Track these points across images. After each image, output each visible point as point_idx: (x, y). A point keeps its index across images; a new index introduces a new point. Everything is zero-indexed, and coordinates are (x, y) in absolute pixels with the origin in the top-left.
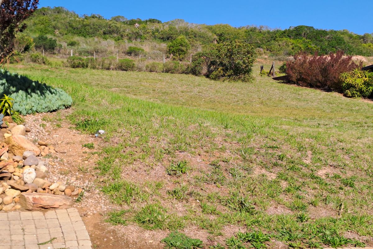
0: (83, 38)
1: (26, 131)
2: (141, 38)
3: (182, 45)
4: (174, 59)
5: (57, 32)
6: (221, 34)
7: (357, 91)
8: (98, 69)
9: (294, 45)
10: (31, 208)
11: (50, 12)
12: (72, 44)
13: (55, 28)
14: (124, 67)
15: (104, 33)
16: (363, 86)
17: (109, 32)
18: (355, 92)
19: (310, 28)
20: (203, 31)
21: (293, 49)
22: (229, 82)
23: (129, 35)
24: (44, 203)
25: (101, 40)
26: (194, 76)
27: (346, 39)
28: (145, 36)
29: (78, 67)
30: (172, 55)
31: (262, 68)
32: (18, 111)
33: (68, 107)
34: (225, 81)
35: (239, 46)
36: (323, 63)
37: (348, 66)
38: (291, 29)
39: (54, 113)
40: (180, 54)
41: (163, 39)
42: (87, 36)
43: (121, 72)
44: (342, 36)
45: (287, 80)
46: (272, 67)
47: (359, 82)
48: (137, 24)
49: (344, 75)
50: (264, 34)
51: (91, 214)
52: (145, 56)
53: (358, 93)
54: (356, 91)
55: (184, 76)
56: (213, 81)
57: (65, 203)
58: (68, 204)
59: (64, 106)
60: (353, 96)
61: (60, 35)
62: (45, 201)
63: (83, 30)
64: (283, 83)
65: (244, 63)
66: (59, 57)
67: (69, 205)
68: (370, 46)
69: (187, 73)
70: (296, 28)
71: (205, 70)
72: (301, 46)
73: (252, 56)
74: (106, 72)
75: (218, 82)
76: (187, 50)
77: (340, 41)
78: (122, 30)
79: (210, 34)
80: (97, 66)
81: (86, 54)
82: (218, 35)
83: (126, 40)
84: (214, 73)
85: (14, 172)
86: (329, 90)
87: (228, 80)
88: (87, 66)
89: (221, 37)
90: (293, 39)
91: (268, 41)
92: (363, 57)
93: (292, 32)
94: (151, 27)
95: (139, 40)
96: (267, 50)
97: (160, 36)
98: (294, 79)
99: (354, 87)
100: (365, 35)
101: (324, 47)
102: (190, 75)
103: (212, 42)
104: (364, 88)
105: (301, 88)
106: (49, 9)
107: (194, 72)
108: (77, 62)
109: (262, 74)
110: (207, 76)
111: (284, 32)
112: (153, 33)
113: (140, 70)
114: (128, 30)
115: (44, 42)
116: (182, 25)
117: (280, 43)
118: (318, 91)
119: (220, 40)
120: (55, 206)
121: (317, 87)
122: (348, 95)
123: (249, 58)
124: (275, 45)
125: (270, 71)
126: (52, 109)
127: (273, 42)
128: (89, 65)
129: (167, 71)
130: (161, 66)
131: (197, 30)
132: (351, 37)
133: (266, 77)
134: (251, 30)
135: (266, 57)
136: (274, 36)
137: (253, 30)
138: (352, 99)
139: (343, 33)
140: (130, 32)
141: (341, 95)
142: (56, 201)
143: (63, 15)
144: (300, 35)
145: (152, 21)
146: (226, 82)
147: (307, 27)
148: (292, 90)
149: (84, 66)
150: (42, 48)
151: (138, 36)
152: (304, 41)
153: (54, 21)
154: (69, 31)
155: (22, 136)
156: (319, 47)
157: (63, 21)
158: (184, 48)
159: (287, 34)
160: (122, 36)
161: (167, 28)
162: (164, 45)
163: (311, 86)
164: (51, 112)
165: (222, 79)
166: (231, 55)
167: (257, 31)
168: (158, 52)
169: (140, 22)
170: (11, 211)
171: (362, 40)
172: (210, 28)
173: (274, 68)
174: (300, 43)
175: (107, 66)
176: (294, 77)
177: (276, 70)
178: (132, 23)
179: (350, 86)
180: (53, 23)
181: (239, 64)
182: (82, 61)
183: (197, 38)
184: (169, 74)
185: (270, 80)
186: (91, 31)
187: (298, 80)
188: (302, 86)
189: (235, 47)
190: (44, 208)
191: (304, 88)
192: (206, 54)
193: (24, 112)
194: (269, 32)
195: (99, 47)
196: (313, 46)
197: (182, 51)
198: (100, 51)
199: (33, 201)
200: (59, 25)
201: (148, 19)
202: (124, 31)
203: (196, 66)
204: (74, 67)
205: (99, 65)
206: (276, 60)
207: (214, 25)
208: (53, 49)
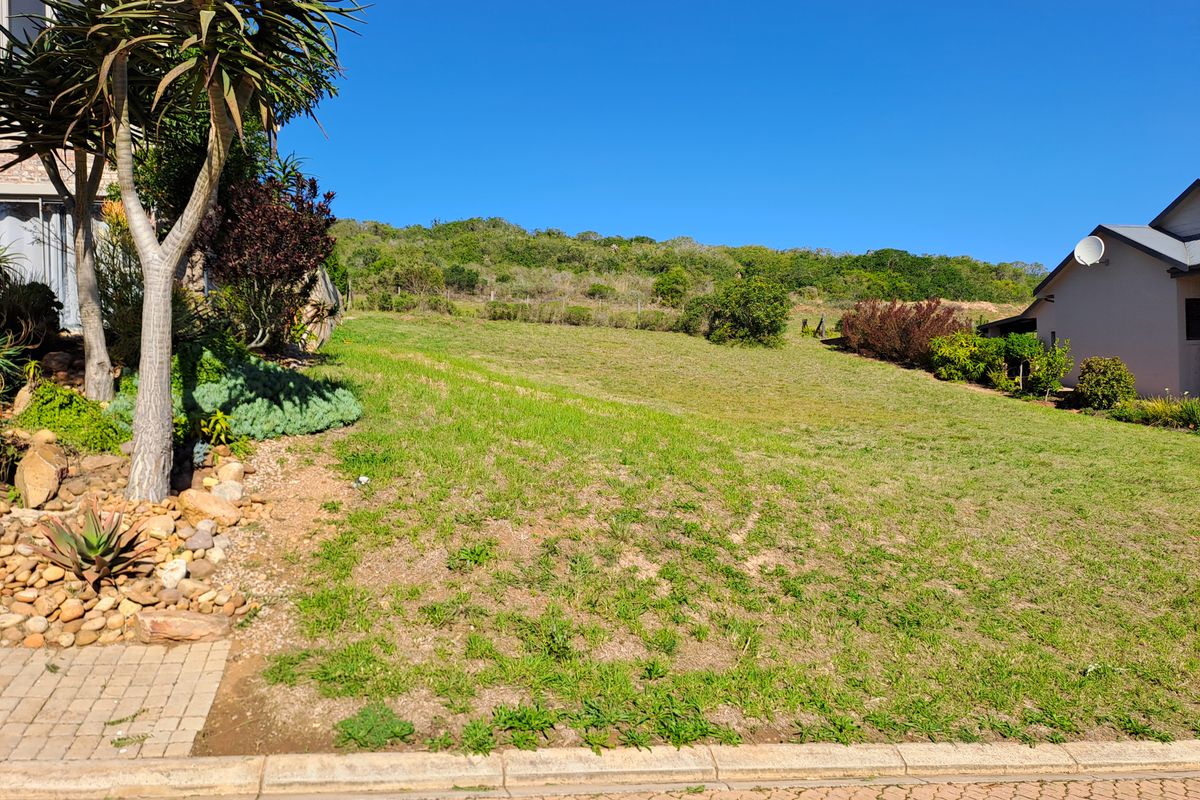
0: (525, 268)
1: (245, 473)
2: (617, 269)
3: (677, 282)
4: (664, 305)
5: (487, 259)
6: (750, 263)
7: (958, 370)
8: (532, 322)
9: (870, 283)
10: (147, 639)
11: (481, 226)
12: (503, 279)
13: (483, 252)
14: (574, 320)
15: (560, 261)
16: (968, 361)
17: (567, 259)
18: (953, 371)
19: (901, 254)
20: (718, 257)
21: (869, 288)
22: (741, 347)
23: (599, 265)
24: (171, 632)
25: (553, 271)
26: (685, 336)
27: (965, 272)
28: (625, 265)
29: (501, 318)
30: (660, 298)
31: (805, 323)
32: (249, 435)
33: (349, 424)
34: (735, 346)
35: (761, 288)
36: (904, 319)
37: (946, 324)
38: (869, 254)
39: (317, 436)
40: (672, 297)
41: (653, 270)
42: (533, 266)
43: (567, 327)
44: (959, 267)
45: (842, 345)
46: (821, 322)
47: (962, 354)
48: (614, 245)
49: (937, 340)
50: (823, 262)
51: (248, 656)
52: (616, 299)
53: (960, 374)
54: (955, 369)
55: (671, 334)
56: (714, 346)
57: (212, 630)
58: (219, 632)
59: (342, 421)
60: (950, 378)
61: (490, 263)
62: (173, 628)
63: (526, 255)
64: (835, 350)
65: (767, 316)
66: (480, 300)
67: (220, 636)
68: (1007, 285)
69: (675, 331)
70: (876, 253)
71: (705, 327)
72: (884, 284)
73: (782, 305)
74: (543, 328)
75: (722, 348)
76: (685, 290)
77: (953, 276)
78: (586, 255)
79: (731, 262)
80: (531, 318)
81: (524, 295)
82: (744, 264)
83: (592, 272)
84: (718, 332)
85: (164, 561)
86: (910, 366)
87: (740, 345)
88: (515, 317)
89: (749, 269)
90: (871, 272)
91: (828, 275)
92: (990, 304)
93: (870, 260)
94: (637, 250)
95: (613, 272)
96: (825, 290)
97: (648, 265)
98: (855, 345)
99: (953, 362)
100: (999, 266)
101: (923, 286)
102: (681, 334)
103: (733, 276)
104: (970, 366)
105: (864, 360)
106: (479, 221)
107: (687, 329)
108: (499, 310)
109: (804, 332)
110: (707, 336)
111: (857, 260)
112: (638, 261)
113: (599, 324)
114: (598, 254)
115: (459, 277)
116: (686, 247)
117: (848, 278)
118: (892, 367)
119: (747, 272)
120: (192, 637)
121: (892, 360)
122: (942, 377)
123: (777, 309)
124: (838, 282)
125: (818, 328)
126: (314, 430)
127: (834, 276)
128: (519, 315)
129: (643, 327)
130: (633, 318)
131: (710, 256)
132: (974, 268)
133: (810, 337)
134: (801, 257)
135: (821, 302)
136: (837, 267)
137: (805, 256)
138: (948, 383)
139: (963, 262)
140: (600, 259)
141: (930, 376)
142: (195, 627)
143: (499, 231)
144: (883, 265)
145: (641, 240)
146: (737, 348)
147: (896, 251)
148: (846, 365)
149: (510, 317)
150: (456, 286)
151: (612, 265)
152: (889, 276)
153: (484, 240)
154: (505, 257)
155: (234, 482)
156: (915, 285)
157: (495, 241)
158: (680, 288)
159: (861, 263)
160: (587, 265)
161: (660, 253)
162: (652, 281)
163: (882, 356)
164: (313, 433)
165: (730, 342)
166: (746, 303)
167: (812, 257)
168: (639, 292)
169: (620, 242)
170: (112, 643)
171: (994, 273)
172: (732, 253)
173: (824, 323)
174: (881, 279)
175: (546, 317)
176: (855, 339)
177: (829, 326)
178: (608, 243)
179: (946, 361)
180: (482, 244)
181: (758, 318)
182: (507, 309)
183: (709, 270)
184: (646, 331)
185: (815, 343)
186: (538, 257)
187: (861, 346)
188: (867, 357)
189: (754, 290)
190: (173, 641)
191: (870, 359)
192: (708, 299)
193: (260, 436)
194: (831, 260)
195: (546, 284)
196: (904, 284)
197: (677, 292)
198: (544, 291)
199: (152, 628)
200: (491, 248)
201: (634, 237)
202: (590, 258)
203: (691, 319)
204: (494, 319)
205: (534, 316)
206: (835, 307)
207: (740, 246)
208: (473, 286)
